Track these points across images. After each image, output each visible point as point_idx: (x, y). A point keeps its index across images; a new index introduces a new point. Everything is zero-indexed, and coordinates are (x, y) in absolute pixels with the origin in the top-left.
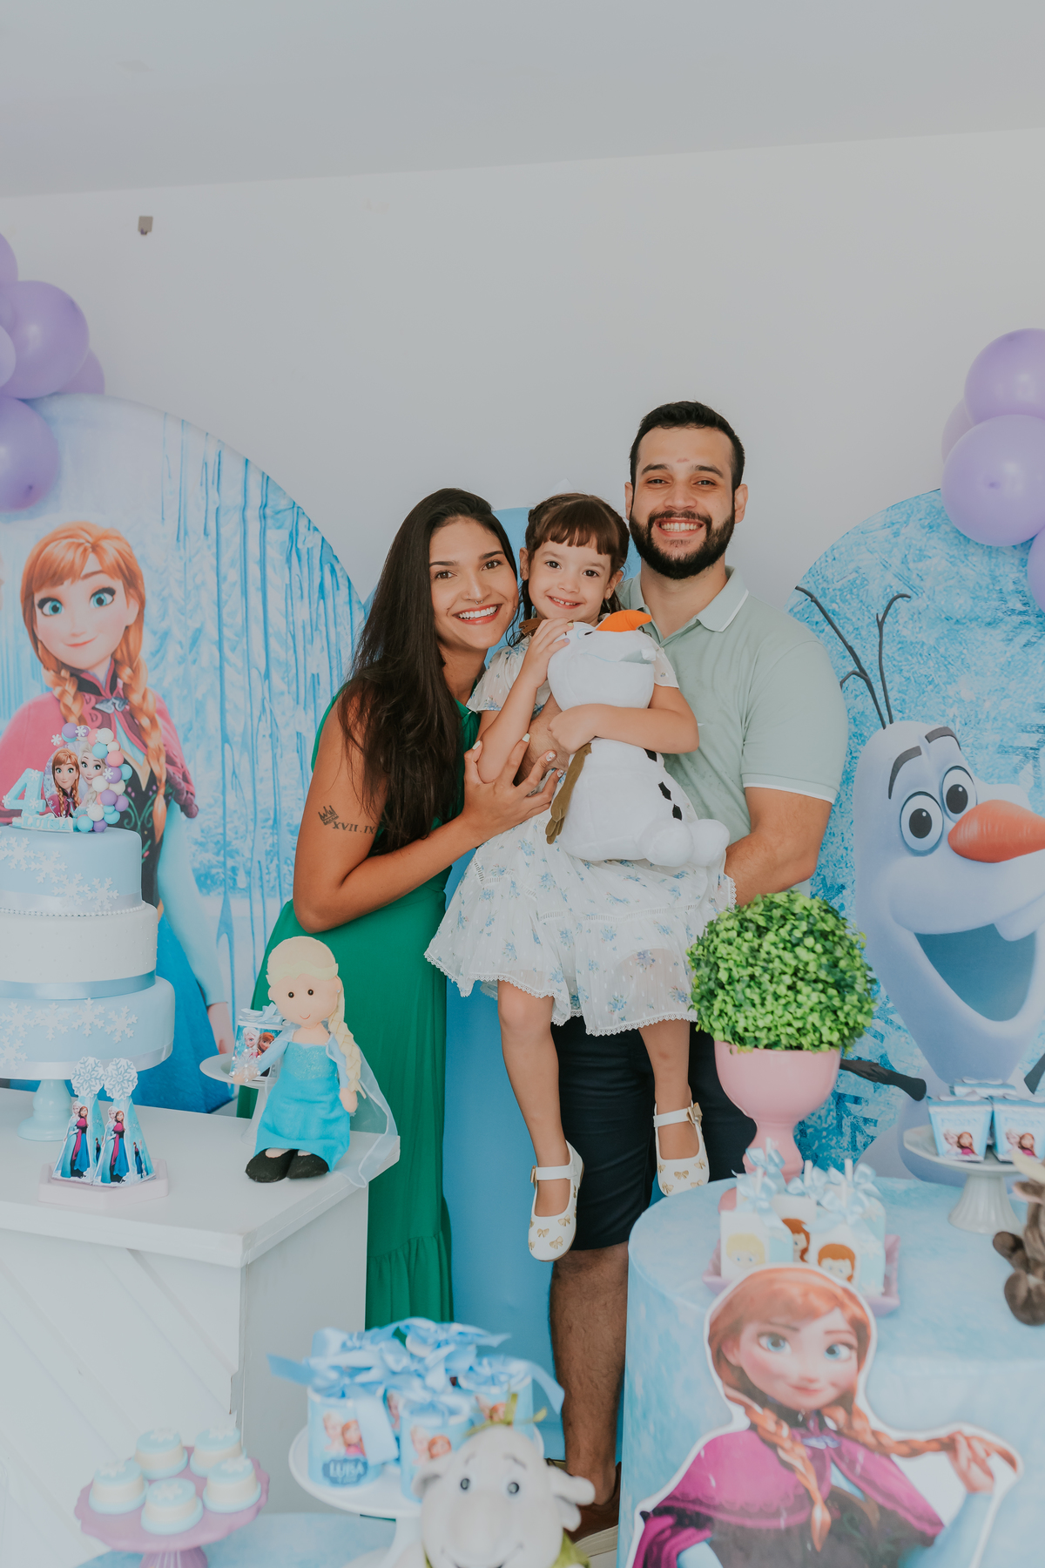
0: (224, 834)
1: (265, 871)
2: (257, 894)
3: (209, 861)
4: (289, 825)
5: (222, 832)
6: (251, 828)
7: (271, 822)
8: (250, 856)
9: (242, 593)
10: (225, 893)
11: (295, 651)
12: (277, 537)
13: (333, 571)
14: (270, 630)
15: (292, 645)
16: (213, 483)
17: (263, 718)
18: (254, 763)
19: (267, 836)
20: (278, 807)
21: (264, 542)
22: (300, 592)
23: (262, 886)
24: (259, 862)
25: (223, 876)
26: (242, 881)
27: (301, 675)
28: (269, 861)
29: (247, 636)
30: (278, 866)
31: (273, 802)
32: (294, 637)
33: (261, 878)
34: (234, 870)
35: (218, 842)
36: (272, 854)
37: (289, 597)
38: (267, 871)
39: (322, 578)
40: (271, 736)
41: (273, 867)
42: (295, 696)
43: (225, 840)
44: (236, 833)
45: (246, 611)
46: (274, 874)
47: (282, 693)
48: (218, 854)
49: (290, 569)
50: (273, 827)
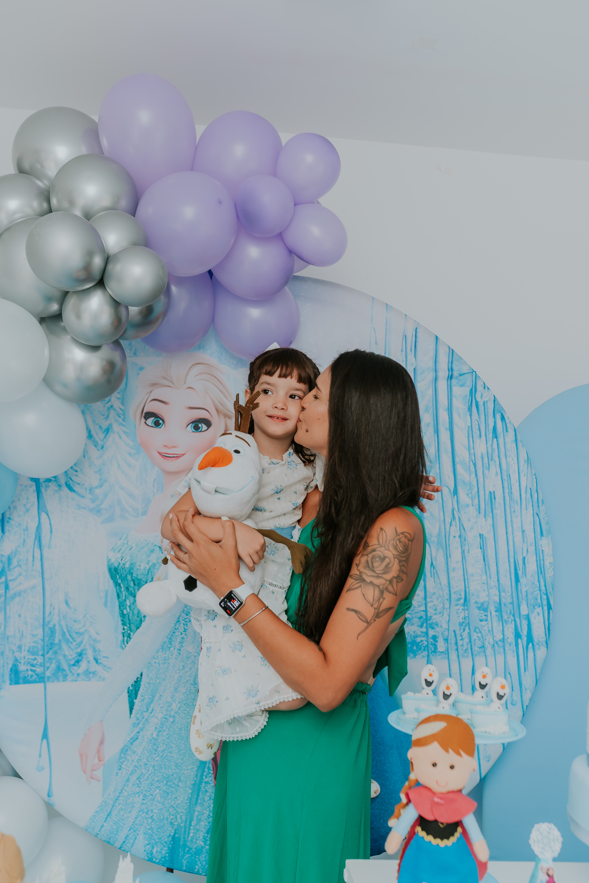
0: (426, 611)
1: (459, 638)
2: (453, 656)
3: (414, 632)
4: (476, 603)
5: (424, 609)
6: (447, 606)
7: (462, 601)
8: (447, 627)
9: (434, 432)
10: (428, 656)
11: (476, 475)
12: (460, 392)
13: (503, 418)
14: (457, 459)
15: (474, 470)
16: (411, 351)
17: (453, 523)
18: (447, 556)
19: (459, 611)
20: (467, 590)
21: (451, 395)
22: (479, 432)
23: (457, 649)
24: (454, 631)
25: (426, 643)
26: (441, 646)
27: (482, 492)
28: (462, 630)
29: (439, 463)
30: (469, 634)
31: (464, 586)
32: (475, 465)
33: (456, 643)
34: (435, 638)
35: (421, 618)
36: (464, 624)
37: (471, 435)
38: (461, 638)
39: (495, 423)
40: (460, 536)
41: (465, 634)
42: (477, 507)
43: (426, 616)
44: (436, 610)
45: (438, 445)
46: (467, 640)
47: (468, 505)
48: (421, 626)
49: (471, 415)
50: (464, 605)
